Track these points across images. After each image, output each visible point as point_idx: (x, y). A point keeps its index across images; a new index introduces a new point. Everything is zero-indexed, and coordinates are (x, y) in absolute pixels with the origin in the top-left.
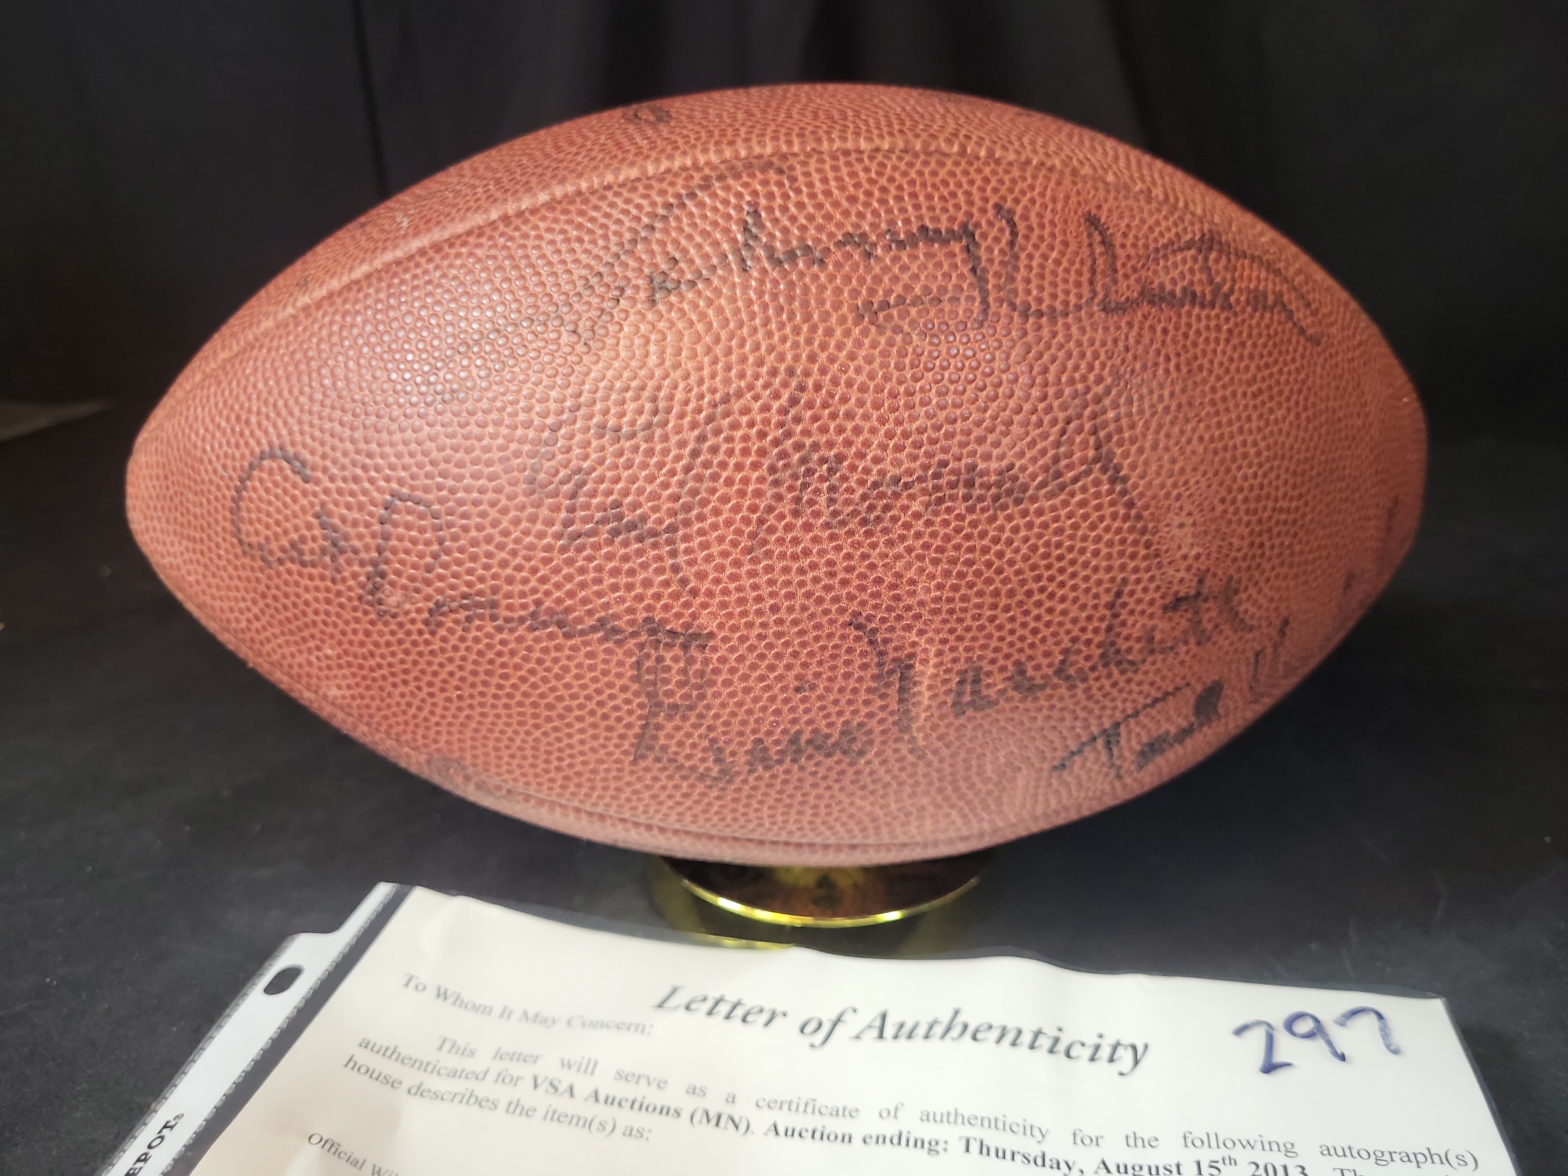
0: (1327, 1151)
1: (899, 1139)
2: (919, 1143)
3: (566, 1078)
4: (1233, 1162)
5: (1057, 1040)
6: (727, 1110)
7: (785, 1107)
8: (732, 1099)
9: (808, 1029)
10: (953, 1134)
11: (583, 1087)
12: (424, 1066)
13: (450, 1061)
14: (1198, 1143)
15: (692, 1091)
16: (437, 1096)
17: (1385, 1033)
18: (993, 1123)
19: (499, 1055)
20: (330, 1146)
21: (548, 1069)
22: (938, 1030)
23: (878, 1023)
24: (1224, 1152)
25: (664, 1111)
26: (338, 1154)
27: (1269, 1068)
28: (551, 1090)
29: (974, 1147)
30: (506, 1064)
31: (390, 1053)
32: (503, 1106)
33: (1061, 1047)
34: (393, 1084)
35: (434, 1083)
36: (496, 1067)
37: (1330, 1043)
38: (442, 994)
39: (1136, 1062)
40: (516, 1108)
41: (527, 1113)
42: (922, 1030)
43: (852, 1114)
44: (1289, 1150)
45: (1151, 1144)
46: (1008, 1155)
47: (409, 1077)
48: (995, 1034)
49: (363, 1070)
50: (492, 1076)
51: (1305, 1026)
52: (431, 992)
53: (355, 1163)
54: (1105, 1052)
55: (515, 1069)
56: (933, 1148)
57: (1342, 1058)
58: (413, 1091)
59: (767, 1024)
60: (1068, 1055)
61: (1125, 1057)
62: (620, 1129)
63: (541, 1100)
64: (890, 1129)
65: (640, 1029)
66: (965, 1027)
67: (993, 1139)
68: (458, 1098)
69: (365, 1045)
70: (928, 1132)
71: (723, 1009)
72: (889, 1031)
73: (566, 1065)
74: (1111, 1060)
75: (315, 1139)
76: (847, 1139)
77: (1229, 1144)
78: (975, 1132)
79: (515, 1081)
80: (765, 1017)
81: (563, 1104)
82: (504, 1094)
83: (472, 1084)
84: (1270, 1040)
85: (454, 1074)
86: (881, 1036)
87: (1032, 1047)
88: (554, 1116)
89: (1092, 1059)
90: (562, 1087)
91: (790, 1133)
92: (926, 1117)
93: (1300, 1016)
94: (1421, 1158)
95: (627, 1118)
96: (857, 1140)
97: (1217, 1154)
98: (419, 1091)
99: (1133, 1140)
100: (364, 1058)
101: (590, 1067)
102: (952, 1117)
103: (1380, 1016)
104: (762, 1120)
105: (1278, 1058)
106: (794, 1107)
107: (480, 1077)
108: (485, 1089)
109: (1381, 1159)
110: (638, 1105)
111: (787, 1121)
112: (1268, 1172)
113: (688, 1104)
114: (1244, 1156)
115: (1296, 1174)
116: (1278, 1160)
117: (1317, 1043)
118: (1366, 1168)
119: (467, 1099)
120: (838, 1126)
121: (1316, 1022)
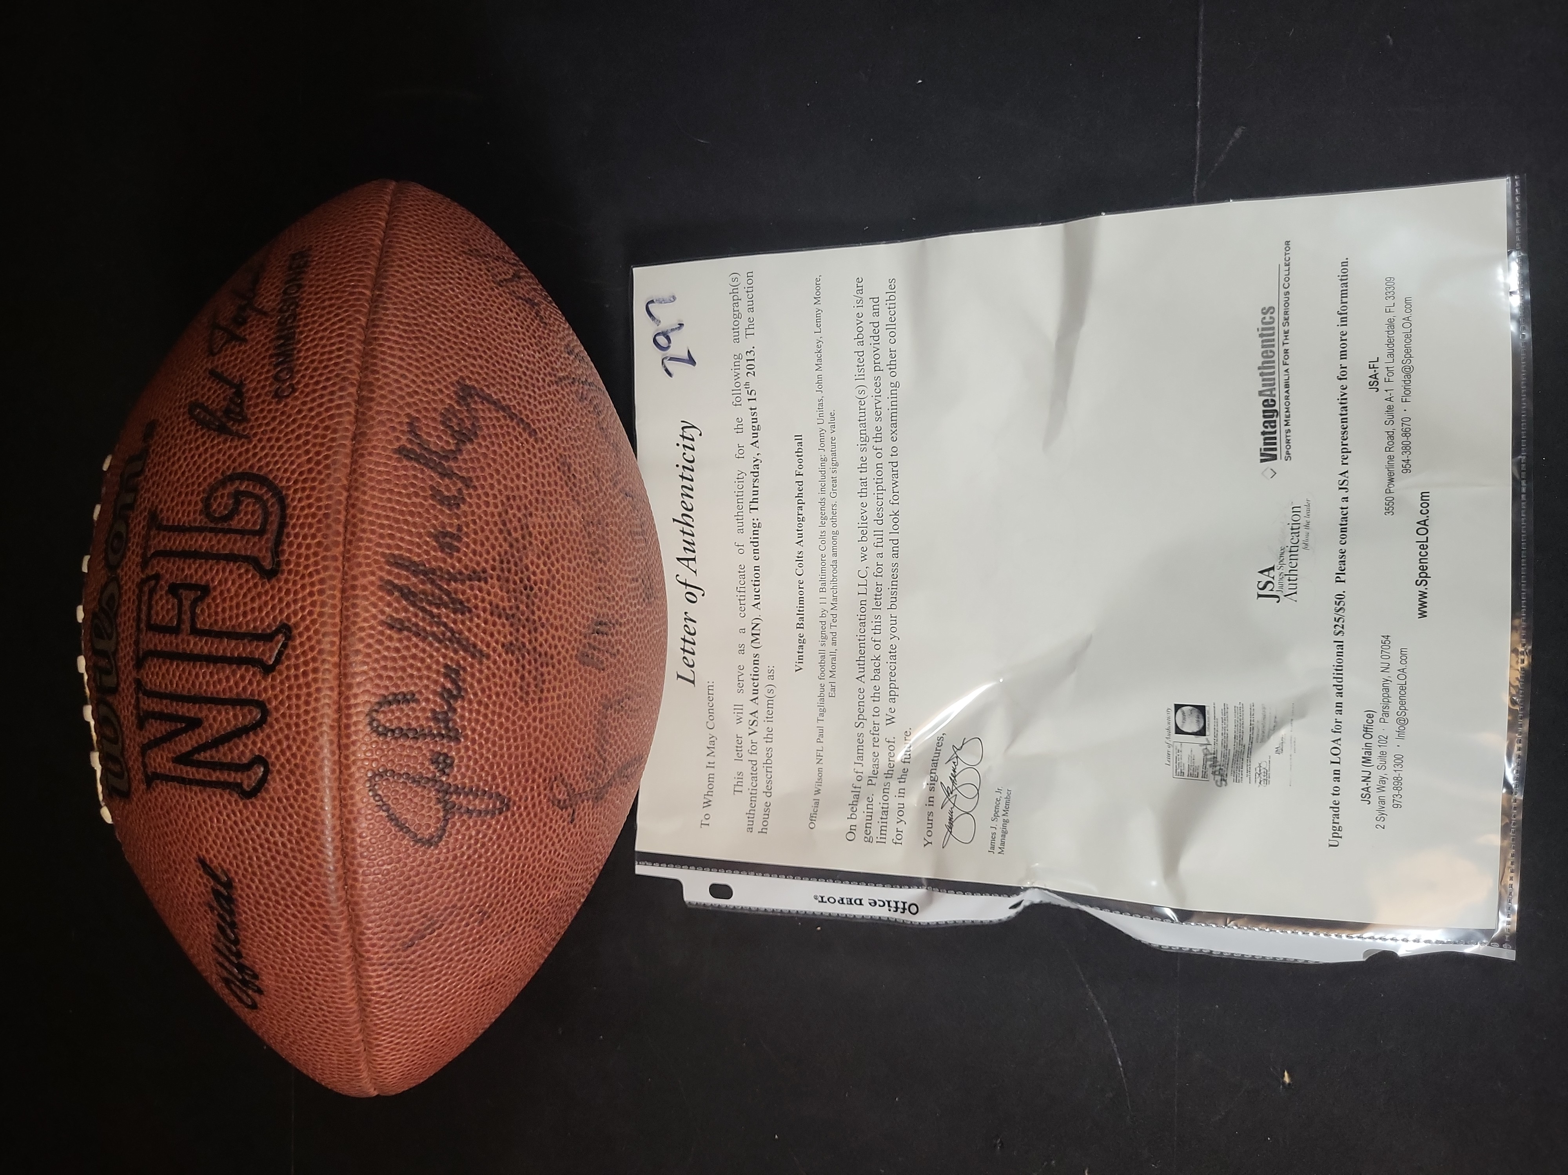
0: (737, 340)
1: (755, 542)
2: (756, 533)
3: (747, 718)
4: (747, 384)
5: (684, 467)
6: (749, 631)
7: (742, 602)
8: (743, 630)
9: (693, 598)
10: (748, 517)
11: (750, 707)
12: (753, 795)
13: (747, 781)
14: (738, 399)
15: (742, 651)
16: (769, 781)
17: (662, 301)
18: (739, 497)
19: (740, 758)
21: (743, 729)
22: (687, 529)
23: (685, 562)
24: (742, 387)
25: (756, 663)
26: (815, 812)
27: (691, 361)
28: (755, 723)
29: (754, 506)
30: (745, 752)
31: (751, 815)
32: (769, 745)
33: (688, 465)
34: (768, 806)
35: (762, 786)
36: (746, 756)
37: (672, 330)
38: (708, 804)
39: (693, 427)
40: (768, 739)
41: (770, 731)
42: (688, 538)
43: (742, 568)
44: (739, 357)
45: (740, 421)
46: (755, 489)
47: (761, 799)
48: (686, 499)
49: (765, 823)
50: (753, 757)
51: (662, 340)
52: (707, 810)
53: (817, 803)
54: (688, 443)
55: (746, 745)
56: (757, 526)
57: (681, 325)
58: (769, 794)
59: (695, 622)
60: (693, 462)
61: (688, 433)
62: (771, 682)
63: (761, 728)
64: (749, 548)
65: (710, 688)
66: (683, 515)
67: (748, 496)
68: (769, 770)
69: (750, 829)
70: (749, 529)
71: (688, 647)
72: (690, 555)
73: (739, 720)
74: (693, 440)
75: (812, 826)
76: (756, 568)
77: (738, 385)
78: (746, 506)
79: (753, 744)
80: (689, 623)
81: (762, 715)
82: (762, 747)
83: (760, 766)
84: (671, 359)
85: (754, 778)
86: (694, 559)
87: (692, 480)
88: (769, 718)
89: (693, 449)
90: (752, 718)
91: (757, 597)
92: (741, 531)
93: (655, 341)
94: (735, 298)
95: (763, 680)
96: (757, 563)
97: (744, 391)
98: (768, 792)
99: (739, 430)
100: (758, 826)
101: (738, 708)
102: (739, 518)
103: (652, 301)
104: (751, 613)
105: (686, 356)
106: (742, 598)
107: (754, 763)
108: (761, 757)
109: (737, 316)
110: (755, 677)
111: (750, 600)
112: (751, 370)
113: (750, 651)
114: (743, 380)
115: (750, 356)
116: (743, 363)
117: (672, 336)
118: (743, 323)
119: (768, 764)
120: (750, 574)
121: (658, 334)
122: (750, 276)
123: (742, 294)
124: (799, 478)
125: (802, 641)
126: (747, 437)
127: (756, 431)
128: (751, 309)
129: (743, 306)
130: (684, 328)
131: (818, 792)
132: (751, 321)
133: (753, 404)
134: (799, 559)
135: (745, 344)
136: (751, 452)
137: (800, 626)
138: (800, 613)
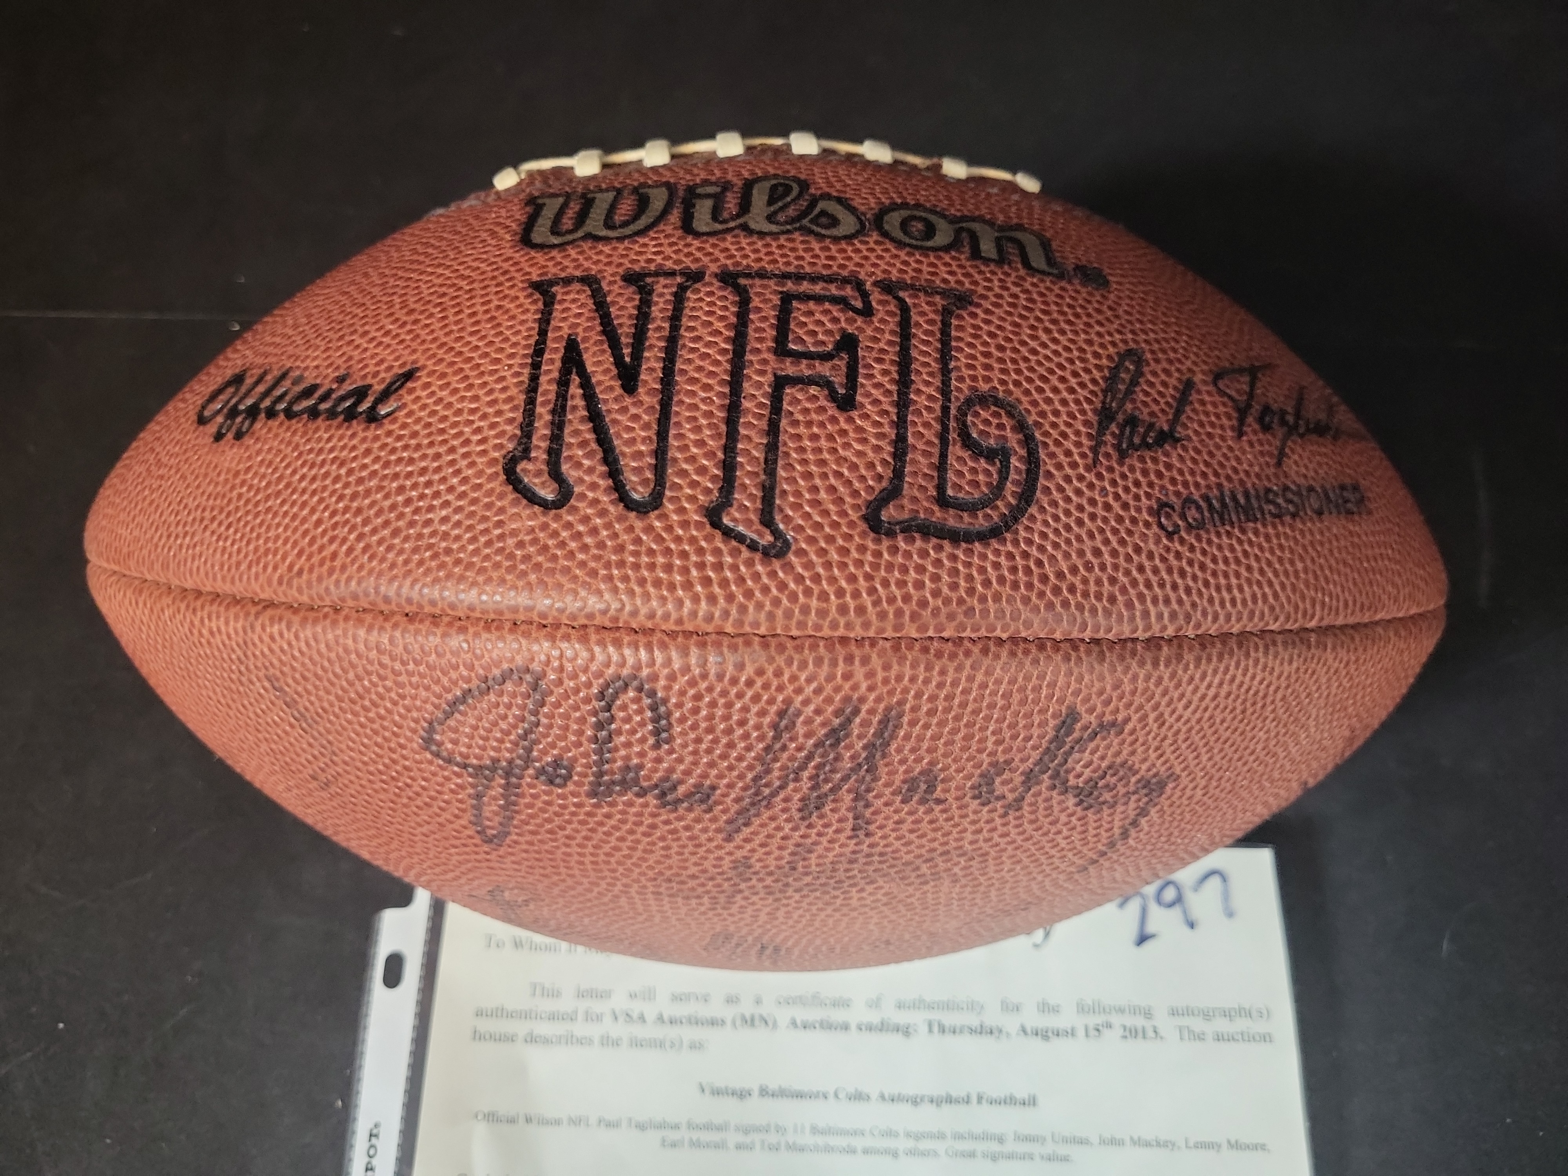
0: (1174, 1012)
1: (883, 1027)
2: (897, 1028)
3: (636, 1007)
4: (1109, 1026)
6: (757, 1010)
7: (799, 1001)
8: (758, 1001)
10: (918, 1018)
11: (651, 1015)
12: (525, 1015)
14: (1086, 1009)
15: (730, 1000)
16: (546, 1041)
17: (1226, 896)
18: (948, 1006)
19: (581, 994)
20: (492, 1117)
21: (619, 1002)
24: (1104, 1018)
25: (713, 1022)
26: (499, 1120)
27: (1143, 939)
28: (628, 1020)
29: (936, 1029)
30: (588, 1002)
31: (499, 1013)
32: (596, 1041)
34: (510, 1039)
35: (541, 1029)
36: (583, 1005)
37: (1185, 912)
38: (518, 945)
39: (1047, 935)
40: (608, 1042)
41: (616, 1043)
43: (849, 1006)
44: (1148, 1014)
45: (1055, 1010)
46: (959, 1030)
47: (520, 1028)
49: (487, 1037)
50: (580, 1016)
51: (1170, 895)
52: (509, 944)
53: (512, 1121)
55: (598, 1007)
56: (906, 1031)
57: (1192, 925)
58: (528, 1040)
62: (686, 1044)
63: (623, 1030)
64: (874, 1018)
67: (949, 1019)
68: (563, 1041)
69: (479, 1013)
70: (902, 1018)
73: (633, 996)
75: (480, 1117)
76: (846, 1027)
77: (1108, 1010)
78: (935, 1016)
79: (599, 1018)
81: (639, 1031)
82: (594, 1031)
83: (569, 1025)
84: (1144, 911)
85: (553, 1017)
88: (637, 1043)
90: (635, 1015)
92: (900, 1006)
93: (1167, 883)
94: (1233, 1013)
95: (689, 1034)
96: (853, 1027)
97: (1099, 1019)
98: (532, 1039)
99: (1042, 1006)
100: (484, 1025)
101: (649, 995)
102: (919, 1004)
103: (1224, 878)
104: (783, 1016)
105: (1148, 929)
106: (805, 1001)
107: (572, 1018)
108: (580, 1029)
109: (1207, 1015)
110: (695, 1021)
111: (802, 1014)
112: (1132, 1033)
113: (728, 1013)
114: (1117, 1020)
115: (1151, 1033)
116: (1139, 1022)
117: (1176, 912)
118: (1197, 1024)
119: (570, 1040)
120: (838, 1016)
121: (1178, 888)
122: (1266, 1038)
123: (1241, 1025)
124: (974, 1099)
125: (742, 1095)
126: (1033, 1019)
127: (1044, 1034)
128: (1219, 1038)
129: (1221, 1025)
130: (1186, 929)
131: (528, 1120)
132: (1200, 1037)
133: (1081, 1032)
134: (859, 1097)
135: (1166, 1024)
136: (1011, 1023)
137: (764, 1092)
138: (782, 1093)
